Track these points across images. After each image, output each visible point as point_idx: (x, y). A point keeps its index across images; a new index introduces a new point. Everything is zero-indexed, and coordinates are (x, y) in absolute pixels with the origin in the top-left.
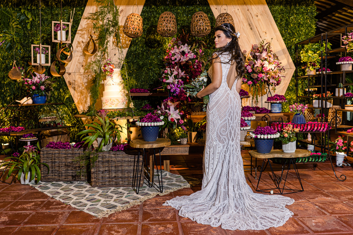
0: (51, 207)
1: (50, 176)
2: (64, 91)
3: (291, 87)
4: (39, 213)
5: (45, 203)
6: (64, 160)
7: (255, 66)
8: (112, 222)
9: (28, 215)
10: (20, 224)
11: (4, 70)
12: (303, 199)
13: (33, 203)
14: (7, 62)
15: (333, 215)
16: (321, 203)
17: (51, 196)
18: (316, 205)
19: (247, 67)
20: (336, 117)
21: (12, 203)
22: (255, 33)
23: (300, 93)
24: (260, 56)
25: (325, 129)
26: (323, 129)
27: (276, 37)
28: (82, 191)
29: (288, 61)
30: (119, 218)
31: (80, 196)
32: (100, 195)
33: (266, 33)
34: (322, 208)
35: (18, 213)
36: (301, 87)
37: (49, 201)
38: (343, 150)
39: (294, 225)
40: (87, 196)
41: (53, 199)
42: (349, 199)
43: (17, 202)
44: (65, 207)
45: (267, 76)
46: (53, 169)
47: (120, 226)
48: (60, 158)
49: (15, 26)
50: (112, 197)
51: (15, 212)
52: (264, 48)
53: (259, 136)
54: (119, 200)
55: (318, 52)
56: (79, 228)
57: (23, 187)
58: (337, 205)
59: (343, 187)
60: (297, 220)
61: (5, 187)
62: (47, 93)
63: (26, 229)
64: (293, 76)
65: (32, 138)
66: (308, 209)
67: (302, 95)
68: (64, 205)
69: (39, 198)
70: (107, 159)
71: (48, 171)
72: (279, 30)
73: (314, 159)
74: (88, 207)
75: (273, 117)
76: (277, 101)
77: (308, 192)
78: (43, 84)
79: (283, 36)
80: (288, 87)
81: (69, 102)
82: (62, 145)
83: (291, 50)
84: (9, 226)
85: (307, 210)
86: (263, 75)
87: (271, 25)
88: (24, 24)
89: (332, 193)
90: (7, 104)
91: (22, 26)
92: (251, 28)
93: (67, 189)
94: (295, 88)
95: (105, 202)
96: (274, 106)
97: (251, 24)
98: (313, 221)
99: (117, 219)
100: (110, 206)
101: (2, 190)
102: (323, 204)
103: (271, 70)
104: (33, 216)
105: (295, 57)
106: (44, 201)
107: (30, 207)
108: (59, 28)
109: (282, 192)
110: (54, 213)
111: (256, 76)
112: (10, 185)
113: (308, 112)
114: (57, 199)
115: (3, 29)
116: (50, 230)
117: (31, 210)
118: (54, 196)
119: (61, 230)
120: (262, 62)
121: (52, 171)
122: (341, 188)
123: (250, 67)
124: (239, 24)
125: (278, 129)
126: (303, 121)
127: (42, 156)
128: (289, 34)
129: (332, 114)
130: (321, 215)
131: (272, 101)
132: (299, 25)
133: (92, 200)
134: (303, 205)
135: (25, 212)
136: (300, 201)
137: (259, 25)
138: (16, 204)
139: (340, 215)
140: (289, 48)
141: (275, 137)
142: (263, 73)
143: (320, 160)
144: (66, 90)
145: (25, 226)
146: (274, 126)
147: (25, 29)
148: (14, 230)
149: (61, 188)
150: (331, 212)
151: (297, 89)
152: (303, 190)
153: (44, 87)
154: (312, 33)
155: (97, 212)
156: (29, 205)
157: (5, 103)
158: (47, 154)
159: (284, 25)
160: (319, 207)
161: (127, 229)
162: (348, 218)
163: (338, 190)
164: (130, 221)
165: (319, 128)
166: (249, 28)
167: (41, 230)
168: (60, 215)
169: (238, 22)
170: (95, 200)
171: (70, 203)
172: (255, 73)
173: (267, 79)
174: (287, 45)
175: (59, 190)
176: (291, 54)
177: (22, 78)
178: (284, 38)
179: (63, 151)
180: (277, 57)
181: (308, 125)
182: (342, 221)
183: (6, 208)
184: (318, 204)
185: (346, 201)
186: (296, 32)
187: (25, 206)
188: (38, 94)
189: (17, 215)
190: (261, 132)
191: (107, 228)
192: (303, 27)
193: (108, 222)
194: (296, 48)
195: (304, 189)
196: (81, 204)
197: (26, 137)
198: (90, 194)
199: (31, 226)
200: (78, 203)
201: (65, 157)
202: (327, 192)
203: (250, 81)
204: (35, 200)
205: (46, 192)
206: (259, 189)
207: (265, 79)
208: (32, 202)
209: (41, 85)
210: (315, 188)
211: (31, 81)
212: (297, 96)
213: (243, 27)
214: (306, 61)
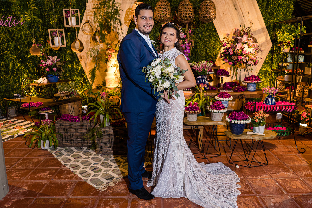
0: (62, 176)
1: (64, 142)
2: (76, 64)
3: (268, 61)
4: (52, 183)
5: (58, 171)
6: (74, 131)
7: (236, 49)
8: (109, 195)
9: (43, 185)
10: (35, 195)
11: (26, 46)
12: (267, 174)
13: (49, 172)
14: (28, 39)
15: (289, 194)
16: (281, 180)
17: (64, 163)
18: (277, 182)
19: (229, 49)
20: (303, 92)
21: (33, 171)
22: (239, 14)
23: (275, 67)
24: (241, 40)
25: (292, 109)
26: (290, 110)
27: (257, 17)
28: (88, 158)
29: (266, 38)
30: (115, 190)
31: (86, 164)
32: (103, 163)
33: (248, 13)
34: (281, 185)
35: (36, 183)
36: (276, 61)
37: (61, 170)
38: (306, 121)
39: (256, 205)
40: (92, 164)
41: (65, 167)
42: (305, 174)
43: (37, 169)
44: (73, 177)
45: (246, 59)
46: (66, 138)
47: (115, 201)
48: (71, 130)
49: (32, 8)
50: (111, 167)
51: (33, 181)
52: (245, 32)
53: (233, 121)
54: (116, 170)
55: (293, 34)
56: (82, 202)
57: (43, 152)
58: (294, 181)
59: (302, 160)
60: (259, 199)
61: (29, 152)
62: (59, 73)
63: (40, 202)
64: (270, 52)
65: (48, 112)
66: (270, 186)
67: (276, 67)
68: (72, 175)
69: (54, 165)
70: (108, 133)
71: (63, 139)
72: (260, 10)
73: (280, 134)
74: (91, 177)
75: (248, 95)
76: (253, 81)
77: (272, 165)
78: (55, 66)
79: (263, 16)
80: (265, 61)
81: (81, 73)
82: (72, 118)
83: (269, 28)
84: (27, 197)
85: (268, 187)
86: (242, 58)
87: (254, 5)
88: (40, 6)
89: (291, 168)
90: (31, 74)
91: (38, 8)
92: (236, 9)
93: (77, 156)
94: (270, 62)
95: (105, 173)
96: (250, 85)
97: (235, 5)
98: (272, 200)
99: (113, 192)
100: (109, 177)
101: (26, 155)
102: (283, 180)
103: (250, 53)
104: (47, 186)
105: (272, 34)
106: (58, 169)
107: (46, 175)
108: (69, 15)
109: (250, 164)
110: (64, 183)
111: (236, 57)
112: (33, 150)
113: (280, 83)
114: (68, 167)
115: (23, 10)
116: (58, 203)
117: (46, 179)
118: (66, 164)
119: (68, 204)
120: (242, 45)
121: (65, 139)
122: (300, 161)
123: (231, 49)
124: (225, 5)
125: (251, 109)
126: (273, 102)
127: (57, 127)
128: (269, 14)
129: (300, 89)
130: (279, 193)
131: (248, 82)
132: (279, 6)
133: (95, 169)
134: (266, 181)
135: (42, 181)
136: (264, 176)
137: (243, 6)
138: (36, 172)
139: (296, 194)
140: (268, 27)
141: (247, 123)
142: (242, 55)
143: (285, 135)
144: (78, 63)
145: (40, 198)
146: (248, 106)
147: (41, 10)
148: (31, 202)
149: (72, 155)
150: (289, 191)
151: (272, 63)
152: (268, 164)
153: (56, 69)
154: (290, 13)
155: (98, 184)
156: (45, 174)
157: (29, 74)
158: (60, 126)
159: (265, 6)
160: (279, 184)
161: (119, 204)
162: (302, 199)
163: (298, 164)
164: (123, 194)
165: (287, 109)
166: (234, 8)
167: (52, 202)
168: (68, 186)
169: (224, 3)
170: (98, 169)
171: (78, 172)
172: (236, 55)
173: (246, 61)
174: (267, 24)
175: (70, 156)
176: (269, 32)
177: (41, 54)
178: (264, 18)
179: (73, 123)
180: (256, 40)
181: (277, 107)
182: (296, 201)
183: (27, 176)
184: (278, 180)
185: (303, 177)
186: (275, 12)
187: (42, 175)
188: (52, 74)
189: (35, 185)
190: (236, 118)
191: (103, 202)
192: (282, 8)
193: (105, 196)
194: (275, 26)
195: (269, 162)
196: (86, 174)
197: (44, 111)
198: (95, 162)
199: (45, 198)
200: (84, 173)
201: (75, 128)
202: (288, 166)
203: (231, 62)
204: (51, 168)
205: (60, 159)
206: (231, 161)
207: (244, 60)
208: (48, 170)
209: (53, 67)
210: (278, 161)
211: (45, 63)
212: (272, 69)
213: (229, 8)
214: (282, 41)
